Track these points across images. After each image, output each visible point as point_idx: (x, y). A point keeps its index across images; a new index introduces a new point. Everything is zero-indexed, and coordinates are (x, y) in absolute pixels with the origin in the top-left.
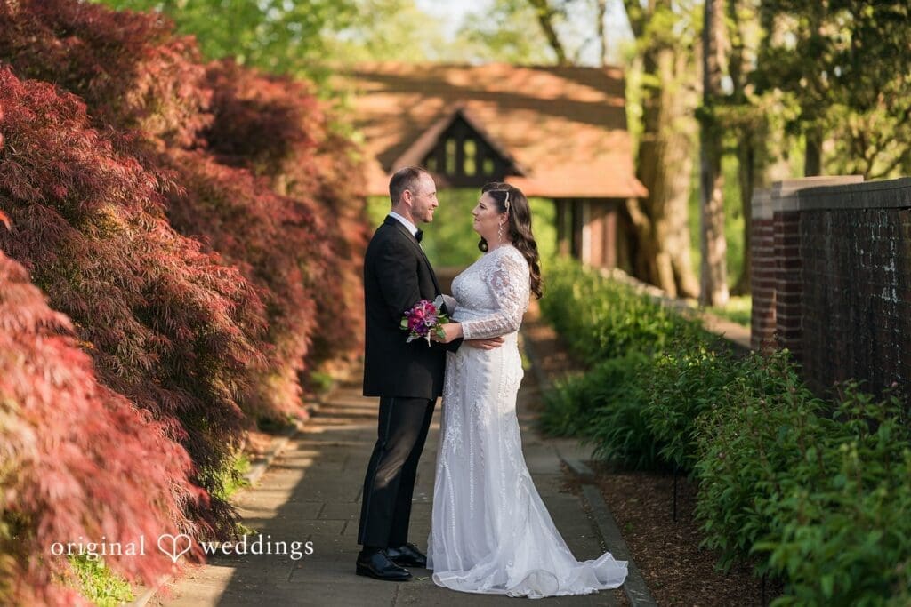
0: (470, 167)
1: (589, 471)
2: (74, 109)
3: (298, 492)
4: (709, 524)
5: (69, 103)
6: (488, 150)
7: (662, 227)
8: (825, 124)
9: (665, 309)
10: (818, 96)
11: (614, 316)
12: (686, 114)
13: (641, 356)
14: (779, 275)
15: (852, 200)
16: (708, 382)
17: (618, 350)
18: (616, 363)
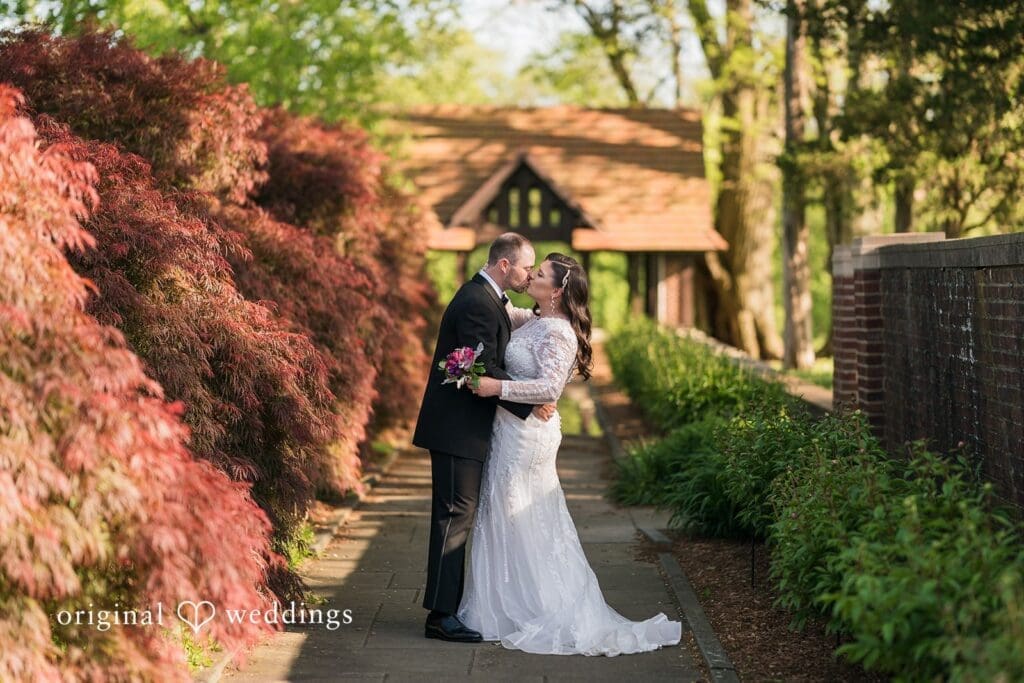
0: (535, 218)
1: (666, 539)
2: (138, 171)
3: (364, 562)
4: (783, 584)
5: (133, 165)
6: (554, 199)
7: (743, 282)
8: (914, 172)
9: (744, 372)
10: (908, 143)
11: (690, 380)
12: (767, 162)
13: (719, 420)
14: (859, 335)
15: (930, 259)
16: (786, 444)
17: (695, 414)
18: (694, 428)
